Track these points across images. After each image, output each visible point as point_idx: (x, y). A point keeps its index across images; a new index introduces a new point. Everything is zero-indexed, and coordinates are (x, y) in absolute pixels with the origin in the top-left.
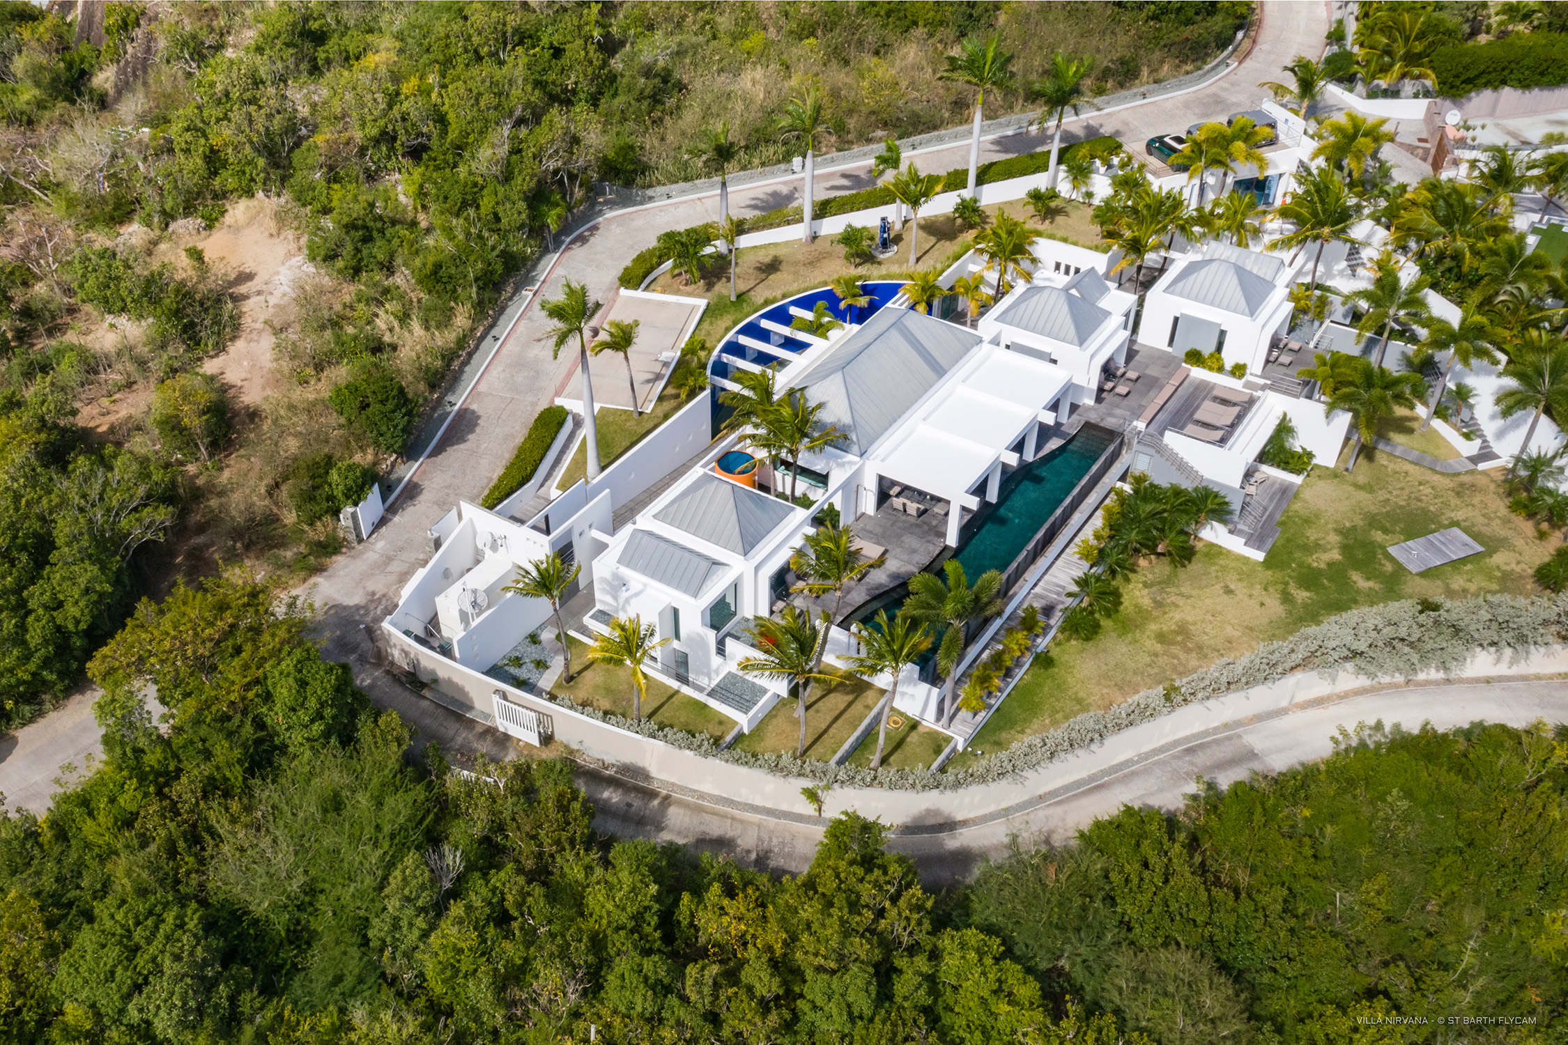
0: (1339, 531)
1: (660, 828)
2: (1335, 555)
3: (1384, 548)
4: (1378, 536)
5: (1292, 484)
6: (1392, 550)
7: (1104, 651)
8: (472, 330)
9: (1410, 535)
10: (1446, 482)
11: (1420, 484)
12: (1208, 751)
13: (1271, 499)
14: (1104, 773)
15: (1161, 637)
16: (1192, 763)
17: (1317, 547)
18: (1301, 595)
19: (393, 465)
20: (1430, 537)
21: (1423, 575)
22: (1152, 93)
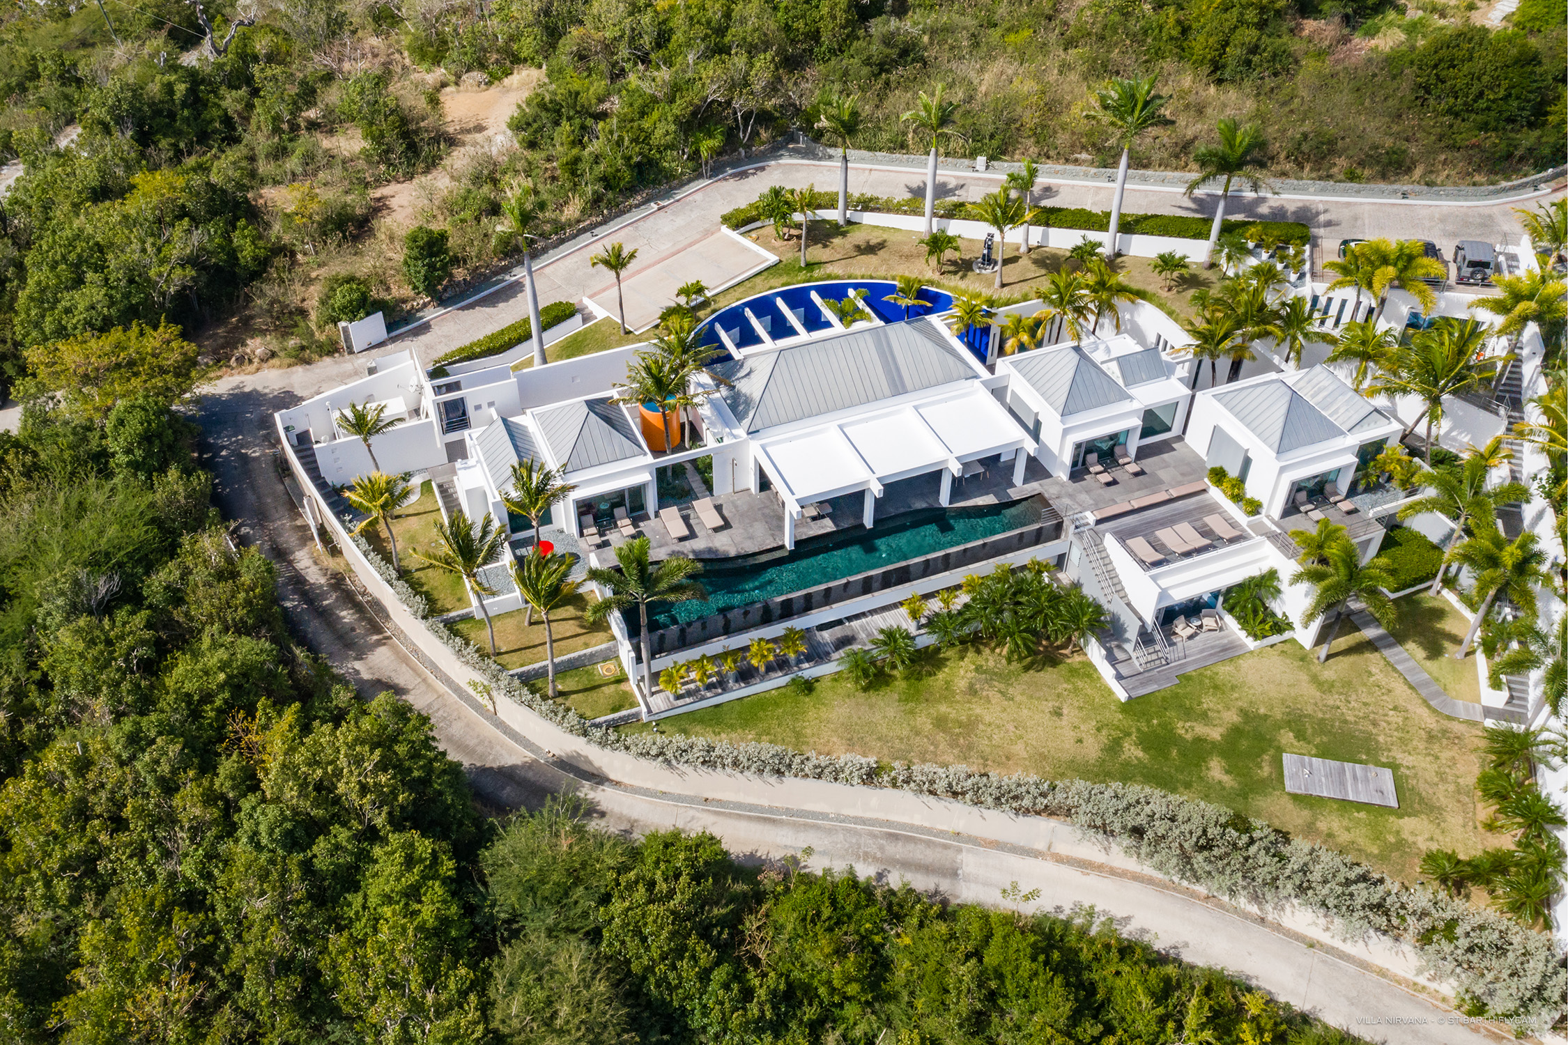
0: (1243, 712)
1: (359, 658)
2: (1215, 734)
3: (1280, 750)
4: (1287, 737)
5: (1243, 646)
6: (1287, 758)
7: (871, 706)
8: (579, 221)
9: (1325, 753)
10: (1430, 722)
11: (1395, 708)
12: (911, 847)
13: (1202, 651)
14: (788, 812)
15: (941, 723)
16: (881, 848)
17: (1204, 716)
18: (1133, 751)
19: (425, 305)
20: (1348, 766)
21: (1295, 797)
22: (1418, 195)
